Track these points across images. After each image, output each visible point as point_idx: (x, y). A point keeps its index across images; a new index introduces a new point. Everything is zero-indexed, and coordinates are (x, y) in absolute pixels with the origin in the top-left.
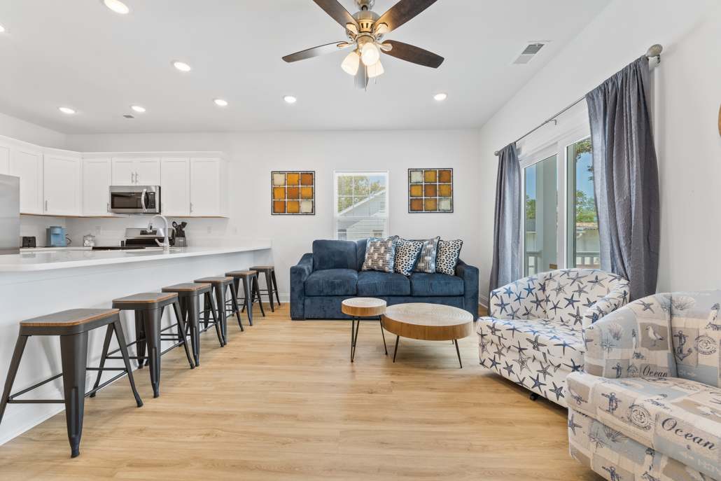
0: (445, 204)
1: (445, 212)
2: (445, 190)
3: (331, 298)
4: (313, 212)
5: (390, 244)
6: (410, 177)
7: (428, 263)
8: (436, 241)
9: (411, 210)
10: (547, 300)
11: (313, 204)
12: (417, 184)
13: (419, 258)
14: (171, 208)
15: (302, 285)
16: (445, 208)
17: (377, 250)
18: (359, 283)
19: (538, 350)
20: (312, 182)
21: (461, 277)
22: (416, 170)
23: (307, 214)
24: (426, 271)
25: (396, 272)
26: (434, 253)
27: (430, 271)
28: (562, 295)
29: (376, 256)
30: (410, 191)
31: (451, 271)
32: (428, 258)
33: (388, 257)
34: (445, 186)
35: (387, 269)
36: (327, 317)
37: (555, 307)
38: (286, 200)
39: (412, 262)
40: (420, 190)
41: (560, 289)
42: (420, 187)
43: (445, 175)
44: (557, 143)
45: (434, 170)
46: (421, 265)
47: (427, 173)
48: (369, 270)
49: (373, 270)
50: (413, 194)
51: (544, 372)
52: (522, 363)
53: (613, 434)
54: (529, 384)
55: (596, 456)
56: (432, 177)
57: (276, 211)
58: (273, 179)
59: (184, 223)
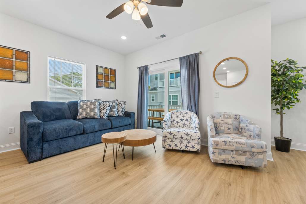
0: (112, 85)
1: (112, 88)
2: (112, 79)
3: (65, 139)
4: (28, 81)
5: (97, 103)
6: (97, 70)
7: (114, 112)
8: (116, 101)
9: (98, 86)
10: (174, 121)
11: (29, 75)
12: (100, 74)
13: (111, 110)
15: (41, 135)
16: (112, 87)
17: (88, 107)
18: (85, 126)
19: (188, 136)
20: (28, 59)
21: (129, 117)
22: (100, 67)
23: (20, 82)
24: (114, 116)
25: (101, 118)
26: (116, 107)
27: (116, 116)
28: (179, 118)
29: (88, 110)
30: (97, 77)
31: (123, 115)
32: (114, 110)
33: (96, 110)
34: (113, 77)
35: (96, 117)
36: (62, 152)
37: (177, 122)
39: (108, 112)
40: (102, 77)
41: (177, 117)
42: (102, 75)
43: (113, 72)
44: (164, 69)
45: (108, 69)
46: (111, 113)
47: (105, 70)
48: (83, 119)
49: (86, 118)
50: (99, 78)
51: (189, 143)
52: (181, 142)
53: (224, 151)
54: (183, 148)
55: (220, 158)
56: (107, 72)
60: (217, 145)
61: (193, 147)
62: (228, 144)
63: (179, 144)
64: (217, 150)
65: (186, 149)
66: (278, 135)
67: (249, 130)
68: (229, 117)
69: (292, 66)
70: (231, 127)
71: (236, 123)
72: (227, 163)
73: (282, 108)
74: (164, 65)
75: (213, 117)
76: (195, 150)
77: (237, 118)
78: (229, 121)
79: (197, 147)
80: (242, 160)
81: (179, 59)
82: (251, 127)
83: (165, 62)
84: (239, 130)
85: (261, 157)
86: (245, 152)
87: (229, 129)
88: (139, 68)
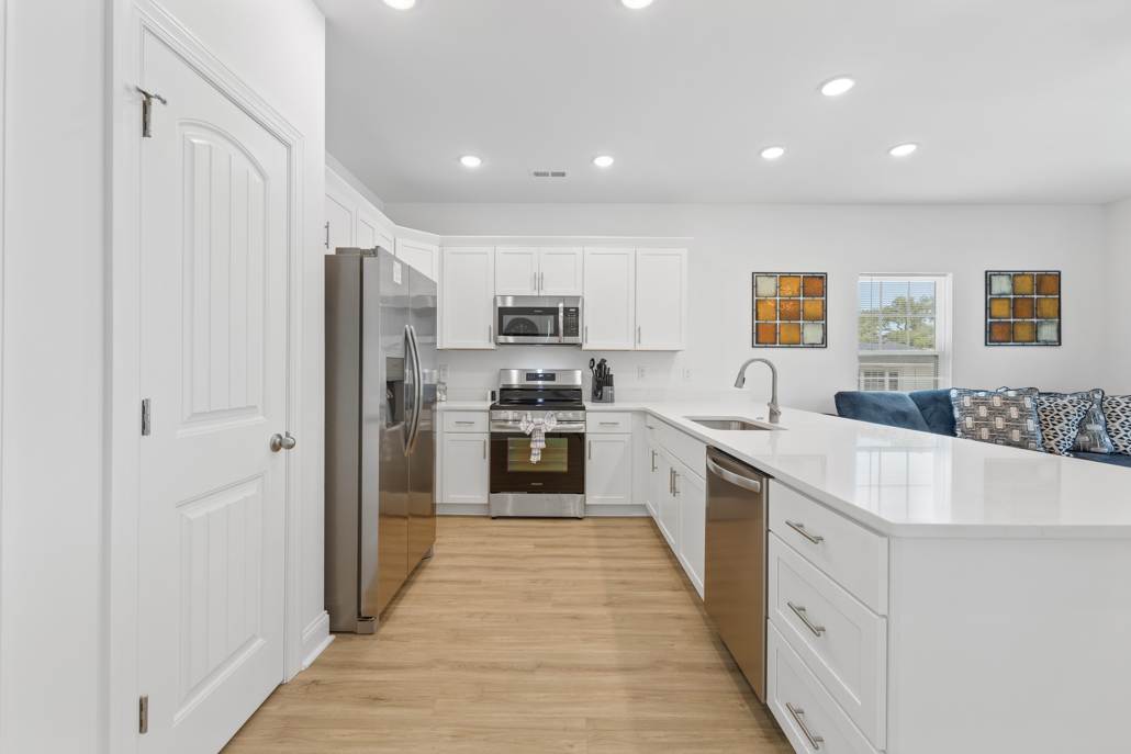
0: (1047, 332)
1: (1047, 344)
2: (1047, 308)
4: (824, 343)
5: (1028, 403)
6: (989, 285)
7: (1097, 436)
8: (1098, 396)
9: (991, 341)
11: (825, 328)
12: (1000, 297)
13: (1083, 427)
14: (597, 335)
16: (1048, 338)
17: (996, 412)
20: (823, 292)
22: (1000, 273)
23: (812, 346)
24: (1092, 449)
26: (1102, 418)
27: (1106, 450)
29: (999, 423)
30: (988, 309)
32: (1096, 427)
33: (1030, 425)
34: (1047, 302)
38: (778, 322)
39: (1073, 434)
40: (1006, 307)
42: (1006, 302)
43: (1048, 283)
45: (1030, 274)
46: (1088, 439)
47: (1018, 279)
50: (994, 312)
56: (1026, 285)
57: (760, 340)
58: (755, 286)
59: (603, 361)
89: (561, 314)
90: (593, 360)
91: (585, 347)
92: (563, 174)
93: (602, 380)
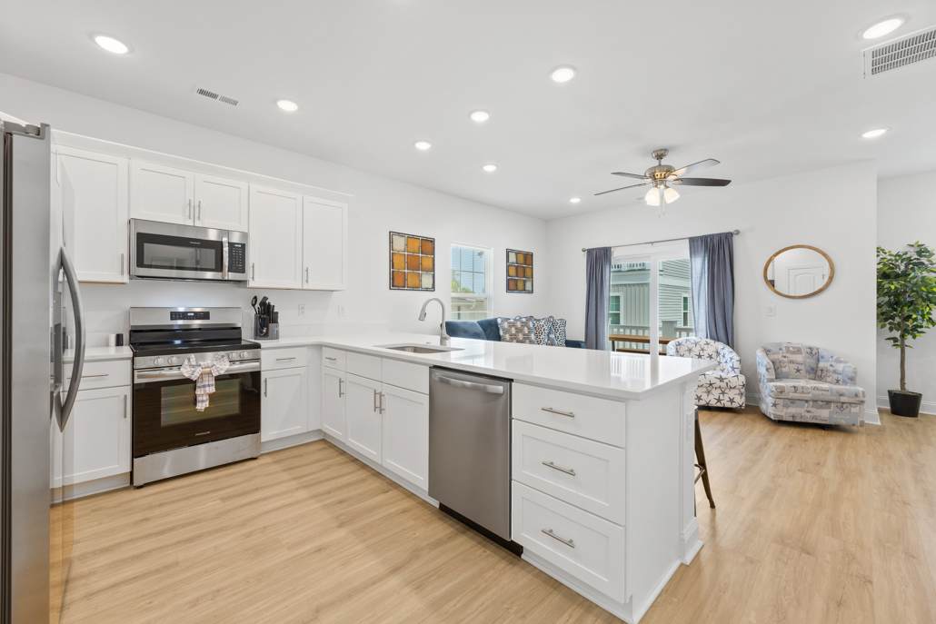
0: (528, 286)
1: (529, 292)
2: (529, 272)
4: (433, 288)
6: (507, 257)
8: (552, 320)
9: (508, 289)
11: (434, 277)
12: (512, 265)
14: (263, 274)
16: (529, 289)
17: (519, 330)
19: (723, 382)
20: (432, 252)
22: (512, 251)
23: (426, 289)
28: (693, 353)
30: (507, 271)
33: (533, 337)
34: (528, 269)
38: (406, 271)
40: (514, 271)
41: (690, 350)
42: (514, 267)
43: (529, 258)
45: (523, 253)
47: (519, 255)
50: (509, 273)
51: (723, 393)
52: (709, 392)
53: (793, 401)
54: (713, 403)
55: (786, 413)
56: (521, 259)
57: (395, 284)
58: (391, 242)
59: (265, 298)
60: (781, 392)
61: (732, 401)
62: (800, 390)
63: (704, 396)
64: (782, 401)
65: (719, 405)
66: (896, 387)
67: (835, 372)
68: (798, 351)
69: (924, 260)
70: (800, 367)
71: (811, 362)
72: (798, 420)
73: (902, 336)
74: (649, 249)
75: (767, 352)
76: (734, 405)
77: (814, 353)
78: (799, 358)
79: (739, 401)
80: (824, 415)
81: (688, 241)
82: (840, 367)
83: (652, 243)
84: (816, 373)
85: (854, 410)
86: (828, 402)
87: (798, 371)
88: (590, 252)
89: (226, 249)
90: (255, 298)
91: (251, 284)
92: (235, 103)
93: (266, 317)
